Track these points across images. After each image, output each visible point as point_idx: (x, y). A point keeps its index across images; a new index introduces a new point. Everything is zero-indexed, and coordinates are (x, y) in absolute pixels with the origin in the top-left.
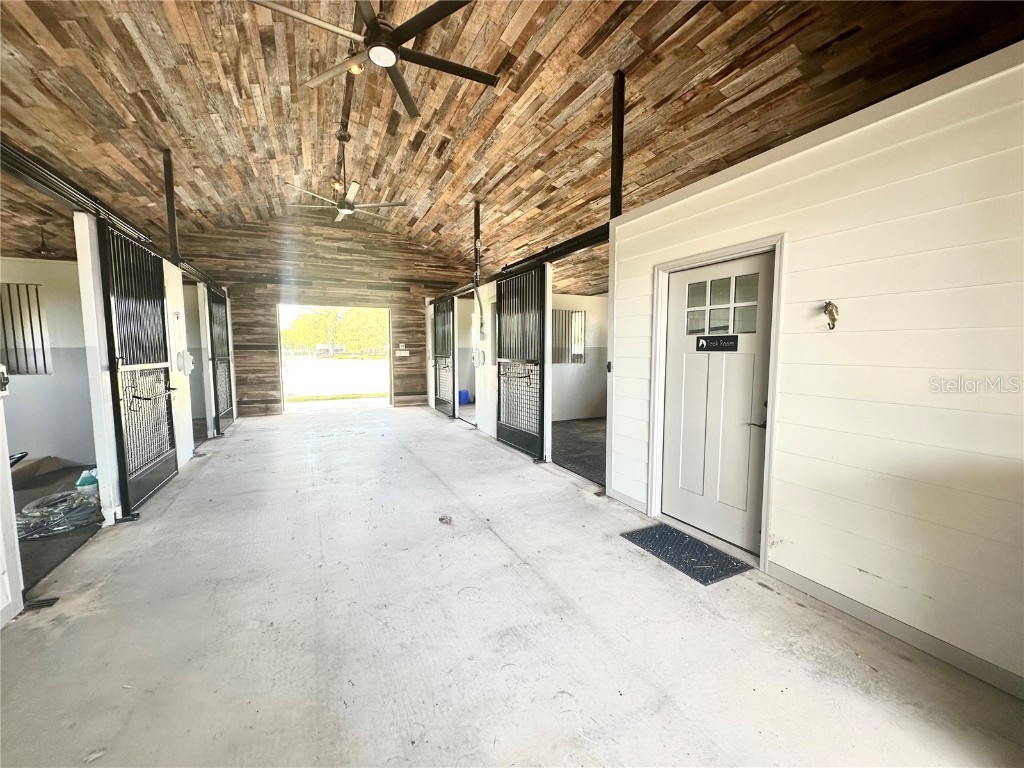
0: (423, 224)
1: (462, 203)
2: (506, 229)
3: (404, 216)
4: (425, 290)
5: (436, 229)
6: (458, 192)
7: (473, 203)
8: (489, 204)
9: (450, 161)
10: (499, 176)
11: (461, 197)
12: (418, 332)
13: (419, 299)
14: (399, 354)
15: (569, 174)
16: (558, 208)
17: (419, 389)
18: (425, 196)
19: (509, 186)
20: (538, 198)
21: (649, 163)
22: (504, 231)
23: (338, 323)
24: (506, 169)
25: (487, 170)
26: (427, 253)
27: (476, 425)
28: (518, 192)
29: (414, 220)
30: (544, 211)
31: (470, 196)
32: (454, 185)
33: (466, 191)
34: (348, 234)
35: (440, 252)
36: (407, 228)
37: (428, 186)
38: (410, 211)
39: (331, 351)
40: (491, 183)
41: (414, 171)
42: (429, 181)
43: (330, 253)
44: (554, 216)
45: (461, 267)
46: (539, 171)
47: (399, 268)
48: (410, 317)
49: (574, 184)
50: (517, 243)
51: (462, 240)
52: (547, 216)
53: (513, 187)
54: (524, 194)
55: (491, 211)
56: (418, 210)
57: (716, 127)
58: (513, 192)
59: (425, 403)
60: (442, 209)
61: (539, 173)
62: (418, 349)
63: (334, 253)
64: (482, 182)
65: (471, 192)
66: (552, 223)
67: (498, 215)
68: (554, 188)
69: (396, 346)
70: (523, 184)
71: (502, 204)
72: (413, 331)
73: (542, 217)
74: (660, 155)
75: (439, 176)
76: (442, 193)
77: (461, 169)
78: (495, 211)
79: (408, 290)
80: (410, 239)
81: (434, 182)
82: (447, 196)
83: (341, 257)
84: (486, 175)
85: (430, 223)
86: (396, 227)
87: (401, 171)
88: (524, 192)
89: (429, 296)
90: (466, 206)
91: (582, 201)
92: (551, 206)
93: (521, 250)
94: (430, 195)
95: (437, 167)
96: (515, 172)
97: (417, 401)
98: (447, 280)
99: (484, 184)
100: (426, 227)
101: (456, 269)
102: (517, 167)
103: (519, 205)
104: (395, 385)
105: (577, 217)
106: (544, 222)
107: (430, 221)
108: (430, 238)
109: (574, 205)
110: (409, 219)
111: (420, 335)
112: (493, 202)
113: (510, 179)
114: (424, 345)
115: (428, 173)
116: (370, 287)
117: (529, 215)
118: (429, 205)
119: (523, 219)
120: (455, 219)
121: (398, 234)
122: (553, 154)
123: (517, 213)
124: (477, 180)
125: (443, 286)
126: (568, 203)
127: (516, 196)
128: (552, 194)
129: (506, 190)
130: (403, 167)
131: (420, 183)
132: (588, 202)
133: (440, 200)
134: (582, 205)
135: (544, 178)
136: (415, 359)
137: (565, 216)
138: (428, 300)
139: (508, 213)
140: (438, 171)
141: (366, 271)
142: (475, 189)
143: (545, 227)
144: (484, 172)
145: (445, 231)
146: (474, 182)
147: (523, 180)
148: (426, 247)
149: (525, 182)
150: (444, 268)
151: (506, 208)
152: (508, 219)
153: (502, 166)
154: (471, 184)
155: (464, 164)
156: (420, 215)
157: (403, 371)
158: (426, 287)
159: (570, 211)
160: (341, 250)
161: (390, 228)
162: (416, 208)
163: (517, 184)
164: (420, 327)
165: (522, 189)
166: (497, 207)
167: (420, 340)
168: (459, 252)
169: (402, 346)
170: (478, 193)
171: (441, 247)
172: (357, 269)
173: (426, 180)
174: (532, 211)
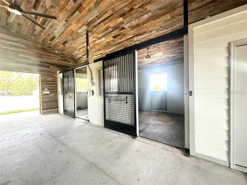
0: (58, 40)
1: (80, 31)
2: (96, 46)
3: (49, 35)
4: (56, 68)
5: (64, 44)
6: (80, 25)
7: (86, 32)
8: (93, 33)
9: (81, 5)
10: (102, 18)
11: (80, 28)
12: (54, 84)
13: (54, 71)
14: (44, 93)
15: (133, 22)
16: (121, 38)
17: (54, 106)
18: (62, 25)
19: (105, 25)
20: (115, 33)
21: (166, 21)
22: (95, 47)
23: (9, 84)
24: (107, 15)
25: (98, 14)
26: (57, 54)
27: (89, 120)
28: (108, 28)
29: (54, 38)
30: (115, 39)
31: (85, 28)
32: (78, 21)
33: (83, 25)
34: (16, 39)
35: (63, 54)
36: (49, 42)
37: (65, 19)
38: (52, 33)
39: (6, 93)
40: (98, 21)
41: (59, 9)
42: (66, 16)
43: (5, 46)
44: (118, 42)
45: (72, 62)
46: (121, 18)
47: (45, 58)
48: (50, 78)
49: (133, 28)
50: (98, 53)
51: (75, 50)
52: (115, 42)
53: (106, 26)
54: (110, 29)
55: (92, 37)
56: (57, 33)
57: (200, 7)
58: (105, 28)
59: (57, 112)
60: (69, 33)
61: (121, 19)
62: (54, 90)
63: (7, 47)
64: (93, 21)
65: (86, 25)
66: (115, 45)
67: (95, 39)
68: (123, 28)
69: (43, 89)
70: (112, 24)
71: (98, 34)
72: (51, 84)
73: (113, 42)
74: (173, 17)
75: (72, 14)
76: (71, 24)
77: (85, 11)
78: (94, 37)
79: (49, 67)
80: (50, 47)
81: (69, 17)
82: (73, 27)
83: (12, 49)
84: (97, 17)
85: (62, 40)
86: (44, 41)
87: (52, 7)
88: (110, 28)
89: (59, 70)
90: (82, 33)
91: (132, 36)
92: (119, 37)
93: (98, 56)
94: (64, 25)
95: (72, 8)
96: (111, 17)
97: (54, 111)
98: (66, 65)
99: (94, 22)
100: (59, 42)
101: (69, 62)
102: (112, 14)
103: (106, 35)
104: (42, 106)
105: (126, 43)
106: (112, 44)
107: (62, 39)
108: (60, 48)
109: (128, 38)
110: (51, 37)
111: (54, 85)
112: (95, 32)
113: (107, 21)
114: (57, 89)
115: (66, 10)
116: (29, 64)
117: (108, 40)
118: (63, 30)
119: (105, 42)
120: (74, 39)
121: (44, 44)
122: (132, 9)
123: (103, 39)
124: (91, 19)
125: (64, 67)
126: (126, 36)
127: (106, 30)
128: (121, 31)
129: (103, 26)
130: (53, 4)
131: (61, 17)
132: (133, 37)
133: (70, 28)
134: (131, 38)
135: (122, 23)
136: (53, 95)
137: (122, 42)
138: (58, 72)
139: (99, 39)
140: (72, 10)
141: (27, 57)
142: (88, 24)
143: (112, 46)
144: (96, 15)
145: (68, 45)
146: (89, 20)
147: (113, 22)
148: (57, 52)
149: (113, 24)
150: (65, 61)
151: (100, 36)
152: (98, 42)
153: (106, 12)
154: (87, 21)
155: (87, 8)
156: (57, 35)
157: (47, 99)
158: (57, 67)
159: (125, 40)
160: (11, 46)
161: (40, 41)
162: (56, 31)
163: (109, 24)
164: (55, 82)
165: (110, 27)
166: (96, 34)
167: (55, 87)
168: (72, 55)
169: (46, 89)
170: (89, 26)
171: (64, 52)
172: (21, 55)
173: (64, 15)
174: (110, 38)
